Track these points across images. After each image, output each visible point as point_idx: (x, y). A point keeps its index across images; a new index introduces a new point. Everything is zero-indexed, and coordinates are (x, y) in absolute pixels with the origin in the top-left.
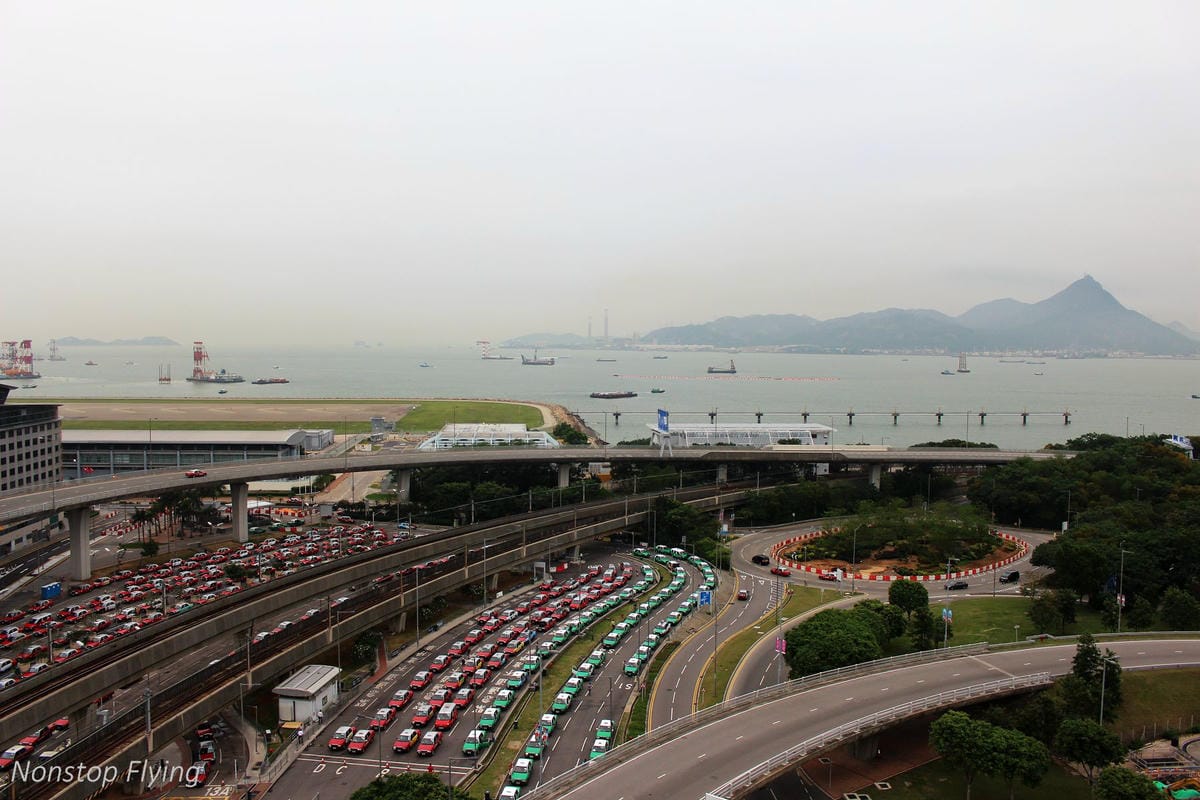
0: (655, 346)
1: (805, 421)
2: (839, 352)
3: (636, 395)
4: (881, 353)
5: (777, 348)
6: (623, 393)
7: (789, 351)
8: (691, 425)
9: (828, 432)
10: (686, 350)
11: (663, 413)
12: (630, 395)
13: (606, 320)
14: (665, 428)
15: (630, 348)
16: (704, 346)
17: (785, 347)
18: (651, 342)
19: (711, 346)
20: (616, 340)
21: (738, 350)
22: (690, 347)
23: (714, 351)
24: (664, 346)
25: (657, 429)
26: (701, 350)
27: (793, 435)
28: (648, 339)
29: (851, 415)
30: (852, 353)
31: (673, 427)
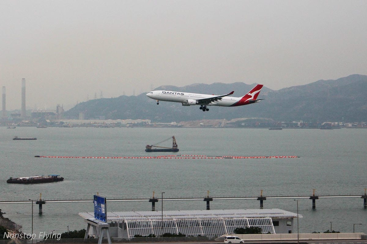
0: (81, 121)
1: (262, 207)
2: (296, 126)
3: (62, 179)
4: (343, 126)
5: (224, 121)
6: (46, 177)
7: (238, 125)
8: (132, 213)
9: (292, 218)
10: (118, 125)
11: (100, 200)
12: (55, 179)
13: (24, 90)
14: (103, 217)
15: (52, 124)
16: (139, 121)
17: (233, 120)
18: (77, 117)
19: (149, 121)
20: (36, 115)
21: (179, 124)
22: (124, 122)
23: (151, 126)
24: (92, 121)
25: (93, 219)
26: (134, 125)
27: (252, 222)
28: (74, 113)
29: (314, 198)
30: (313, 126)
31: (112, 216)
